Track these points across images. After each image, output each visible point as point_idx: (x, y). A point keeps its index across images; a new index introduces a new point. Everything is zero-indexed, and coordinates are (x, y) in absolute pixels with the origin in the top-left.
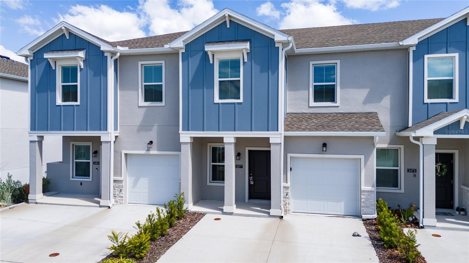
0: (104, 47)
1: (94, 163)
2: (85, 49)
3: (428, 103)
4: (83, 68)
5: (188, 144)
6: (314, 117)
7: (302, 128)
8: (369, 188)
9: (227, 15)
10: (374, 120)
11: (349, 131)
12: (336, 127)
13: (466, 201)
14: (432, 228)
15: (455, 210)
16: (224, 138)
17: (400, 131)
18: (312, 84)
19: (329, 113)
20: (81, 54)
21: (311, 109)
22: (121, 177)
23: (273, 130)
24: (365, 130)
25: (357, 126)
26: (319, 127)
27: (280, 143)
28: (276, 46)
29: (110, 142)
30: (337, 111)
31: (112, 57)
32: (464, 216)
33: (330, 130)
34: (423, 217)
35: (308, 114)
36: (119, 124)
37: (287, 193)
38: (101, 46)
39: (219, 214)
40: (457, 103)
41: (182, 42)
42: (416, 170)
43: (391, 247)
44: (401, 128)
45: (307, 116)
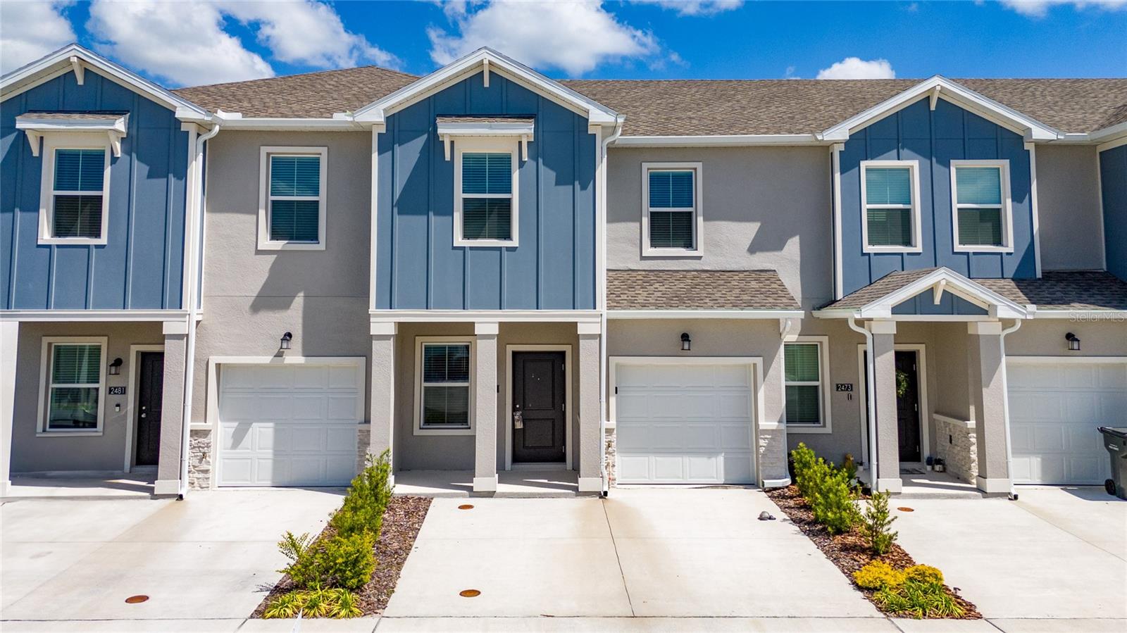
0: (185, 112)
1: (110, 391)
2: (128, 111)
3: (869, 254)
4: (119, 155)
5: (390, 340)
6: (656, 278)
7: (639, 301)
8: (773, 425)
9: (486, 62)
10: (773, 286)
11: (734, 308)
12: (707, 301)
13: (944, 444)
14: (895, 496)
15: (925, 464)
16: (476, 325)
17: (820, 308)
18: (647, 209)
19: (683, 271)
20: (120, 124)
21: (646, 261)
22: (206, 422)
23: (585, 307)
24: (763, 306)
25: (746, 297)
26: (672, 300)
27: (600, 336)
28: (589, 133)
29: (187, 335)
30: (698, 268)
31: (199, 135)
32: (942, 473)
33: (697, 306)
34: (878, 477)
35: (639, 273)
36: (204, 294)
37: (610, 441)
38: (176, 107)
39: (463, 496)
40: (919, 254)
41: (382, 112)
42: (851, 385)
43: (839, 532)
44: (822, 302)
45: (640, 277)
